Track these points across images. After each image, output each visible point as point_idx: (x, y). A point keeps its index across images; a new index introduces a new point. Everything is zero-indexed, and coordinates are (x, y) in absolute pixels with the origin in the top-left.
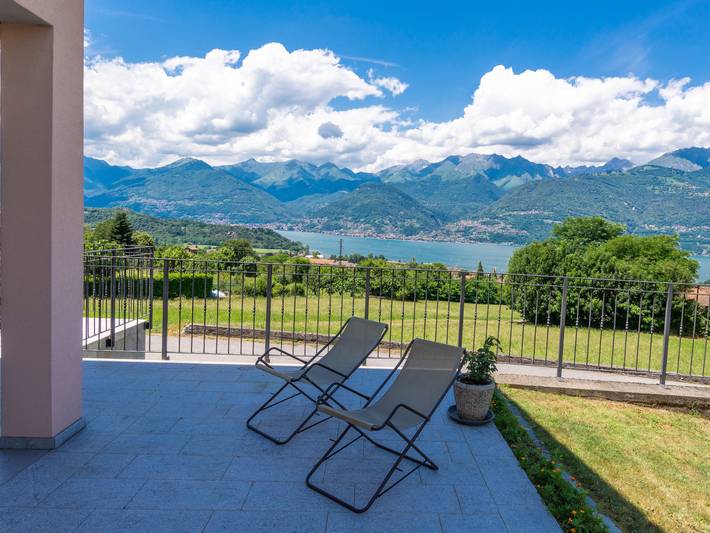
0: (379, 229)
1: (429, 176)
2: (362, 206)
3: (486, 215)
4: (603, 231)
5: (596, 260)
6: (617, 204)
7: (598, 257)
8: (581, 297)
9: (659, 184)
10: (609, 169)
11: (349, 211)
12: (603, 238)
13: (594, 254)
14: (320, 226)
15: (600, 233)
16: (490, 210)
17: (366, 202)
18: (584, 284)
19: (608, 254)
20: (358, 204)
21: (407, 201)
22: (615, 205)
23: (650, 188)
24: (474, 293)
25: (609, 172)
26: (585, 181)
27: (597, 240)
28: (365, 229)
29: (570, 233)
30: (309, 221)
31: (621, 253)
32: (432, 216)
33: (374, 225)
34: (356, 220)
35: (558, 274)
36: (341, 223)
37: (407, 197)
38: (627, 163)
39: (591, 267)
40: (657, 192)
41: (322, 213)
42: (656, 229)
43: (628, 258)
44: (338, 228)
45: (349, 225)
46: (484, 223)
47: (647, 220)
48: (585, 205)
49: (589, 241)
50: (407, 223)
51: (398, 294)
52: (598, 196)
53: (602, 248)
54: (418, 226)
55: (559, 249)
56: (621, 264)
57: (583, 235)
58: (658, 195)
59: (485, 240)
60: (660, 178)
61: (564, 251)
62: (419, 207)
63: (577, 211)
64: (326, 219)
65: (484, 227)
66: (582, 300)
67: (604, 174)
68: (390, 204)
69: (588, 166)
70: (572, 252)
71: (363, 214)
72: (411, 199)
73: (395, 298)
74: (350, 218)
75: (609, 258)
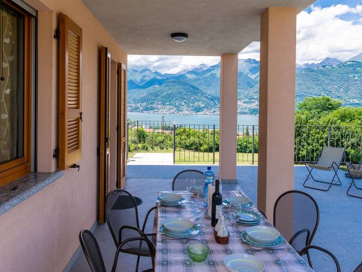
0: (179, 109)
1: (209, 74)
2: (167, 94)
3: (246, 97)
4: (330, 105)
5: (328, 123)
6: (330, 87)
7: (329, 121)
8: (320, 146)
9: (358, 72)
10: (324, 65)
11: (159, 98)
12: (330, 109)
13: (326, 119)
14: (141, 108)
15: (328, 107)
16: (248, 94)
17: (170, 92)
18: (322, 138)
19: (335, 119)
20: (164, 94)
21: (195, 90)
22: (329, 88)
23: (351, 76)
24: (246, 147)
25: (324, 67)
26: (309, 73)
27: (326, 110)
28: (170, 109)
29: (308, 107)
30: (134, 105)
31: (343, 118)
32: (212, 100)
33: (176, 106)
34: (164, 104)
35: (304, 133)
36: (154, 105)
37: (195, 88)
38: (336, 60)
39: (325, 127)
40: (356, 78)
41: (142, 100)
42: (358, 102)
43: (348, 121)
44: (152, 109)
45: (160, 107)
46: (245, 103)
47: (351, 96)
48: (309, 88)
49: (321, 112)
50: (196, 104)
51: (202, 148)
52: (318, 82)
53: (331, 116)
54: (203, 105)
55: (304, 117)
56: (343, 125)
57: (317, 108)
58: (357, 80)
59: (246, 113)
60: (358, 69)
61: (307, 118)
62: (203, 94)
63: (305, 92)
64: (145, 104)
65: (245, 105)
66: (321, 148)
67: (321, 68)
68: (185, 93)
69: (310, 64)
70: (311, 119)
71: (167, 99)
72: (198, 89)
73: (200, 151)
74: (160, 103)
75: (335, 121)
